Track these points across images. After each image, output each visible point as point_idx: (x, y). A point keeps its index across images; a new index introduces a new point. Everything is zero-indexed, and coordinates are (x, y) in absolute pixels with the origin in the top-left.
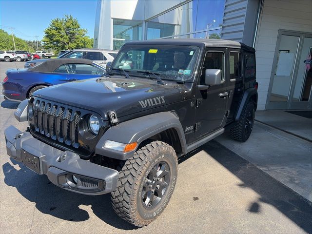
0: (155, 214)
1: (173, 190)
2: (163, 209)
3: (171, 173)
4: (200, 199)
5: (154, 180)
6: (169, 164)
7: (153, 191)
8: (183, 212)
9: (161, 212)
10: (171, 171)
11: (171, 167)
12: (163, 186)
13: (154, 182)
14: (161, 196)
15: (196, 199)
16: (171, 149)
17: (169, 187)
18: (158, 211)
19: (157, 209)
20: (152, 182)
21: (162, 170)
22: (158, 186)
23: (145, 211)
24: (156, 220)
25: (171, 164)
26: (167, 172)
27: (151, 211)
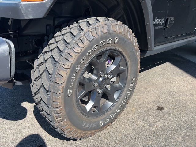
0: (101, 124)
1: (131, 95)
2: (115, 118)
3: (129, 71)
4: (166, 109)
5: (101, 77)
6: (126, 56)
7: (100, 92)
8: (143, 124)
9: (111, 122)
10: (129, 69)
11: (129, 63)
12: (117, 88)
13: (101, 79)
14: (113, 100)
15: (160, 108)
16: (130, 35)
17: (125, 90)
18: (107, 120)
19: (106, 118)
20: (98, 79)
21: (115, 65)
22: (108, 86)
23: (85, 119)
24: (105, 131)
25: (129, 57)
26: (124, 70)
27: (96, 120)
